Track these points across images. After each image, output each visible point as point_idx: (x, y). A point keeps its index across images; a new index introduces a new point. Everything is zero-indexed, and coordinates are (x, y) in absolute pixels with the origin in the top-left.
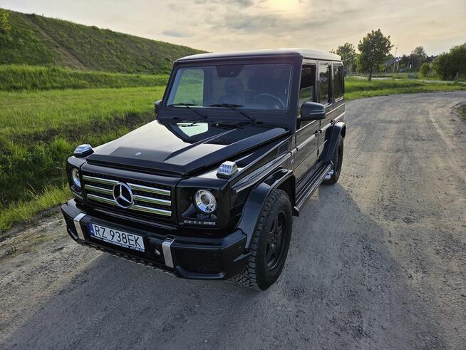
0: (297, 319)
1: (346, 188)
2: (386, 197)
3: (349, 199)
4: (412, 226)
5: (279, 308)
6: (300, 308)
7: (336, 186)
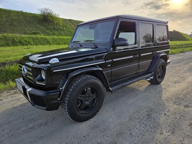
0: (84, 138)
1: (163, 87)
2: (183, 93)
3: (160, 92)
4: (187, 109)
5: (80, 131)
6: (89, 134)
7: (158, 86)
